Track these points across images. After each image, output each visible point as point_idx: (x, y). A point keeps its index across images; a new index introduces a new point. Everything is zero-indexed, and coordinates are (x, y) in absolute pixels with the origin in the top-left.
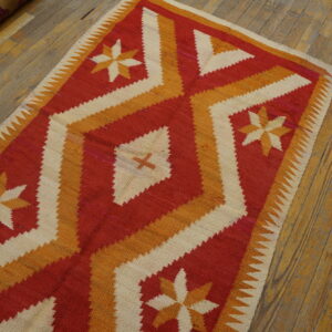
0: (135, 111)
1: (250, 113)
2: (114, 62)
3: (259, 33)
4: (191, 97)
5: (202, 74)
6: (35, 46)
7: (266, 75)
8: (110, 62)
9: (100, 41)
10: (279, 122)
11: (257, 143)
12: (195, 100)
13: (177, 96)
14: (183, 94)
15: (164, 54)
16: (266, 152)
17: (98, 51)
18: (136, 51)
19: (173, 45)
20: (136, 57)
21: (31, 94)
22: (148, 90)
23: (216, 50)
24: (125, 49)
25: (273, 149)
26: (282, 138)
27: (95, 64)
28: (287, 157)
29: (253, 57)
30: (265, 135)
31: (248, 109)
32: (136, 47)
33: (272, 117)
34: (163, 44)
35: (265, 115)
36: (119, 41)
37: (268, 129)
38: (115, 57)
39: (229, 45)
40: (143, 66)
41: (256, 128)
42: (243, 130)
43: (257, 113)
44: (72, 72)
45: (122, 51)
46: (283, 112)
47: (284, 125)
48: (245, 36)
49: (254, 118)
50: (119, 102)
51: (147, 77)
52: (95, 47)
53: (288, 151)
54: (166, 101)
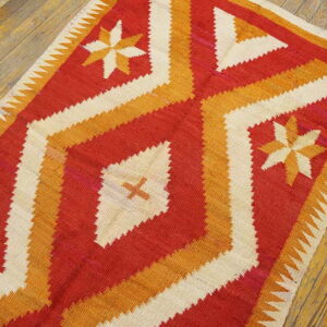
0: (131, 119)
1: (276, 125)
2: (112, 51)
3: (296, 13)
4: (203, 102)
5: (219, 70)
6: (17, 30)
7: (300, 71)
8: (107, 51)
9: (96, 23)
10: (310, 138)
11: (281, 166)
12: (207, 105)
13: (185, 99)
14: (192, 96)
15: (174, 41)
16: (290, 180)
17: (93, 36)
18: (140, 36)
19: (187, 28)
20: (138, 45)
21: (9, 94)
22: (150, 90)
23: (240, 36)
24: (126, 33)
25: (300, 175)
26: (313, 161)
27: (88, 53)
28: (316, 187)
29: (286, 46)
30: (292, 156)
31: (273, 119)
32: (139, 32)
33: (302, 131)
34: (174, 28)
35: (294, 128)
36: (120, 22)
37: (296, 147)
38: (113, 46)
39: (257, 29)
40: (147, 57)
41: (281, 146)
42: (264, 149)
43: (284, 124)
44: (59, 64)
45: (123, 37)
46: (317, 124)
47: (317, 142)
48: (278, 17)
49: (280, 131)
50: (112, 107)
51: (150, 72)
52: (90, 29)
53: (319, 177)
54: (170, 105)
